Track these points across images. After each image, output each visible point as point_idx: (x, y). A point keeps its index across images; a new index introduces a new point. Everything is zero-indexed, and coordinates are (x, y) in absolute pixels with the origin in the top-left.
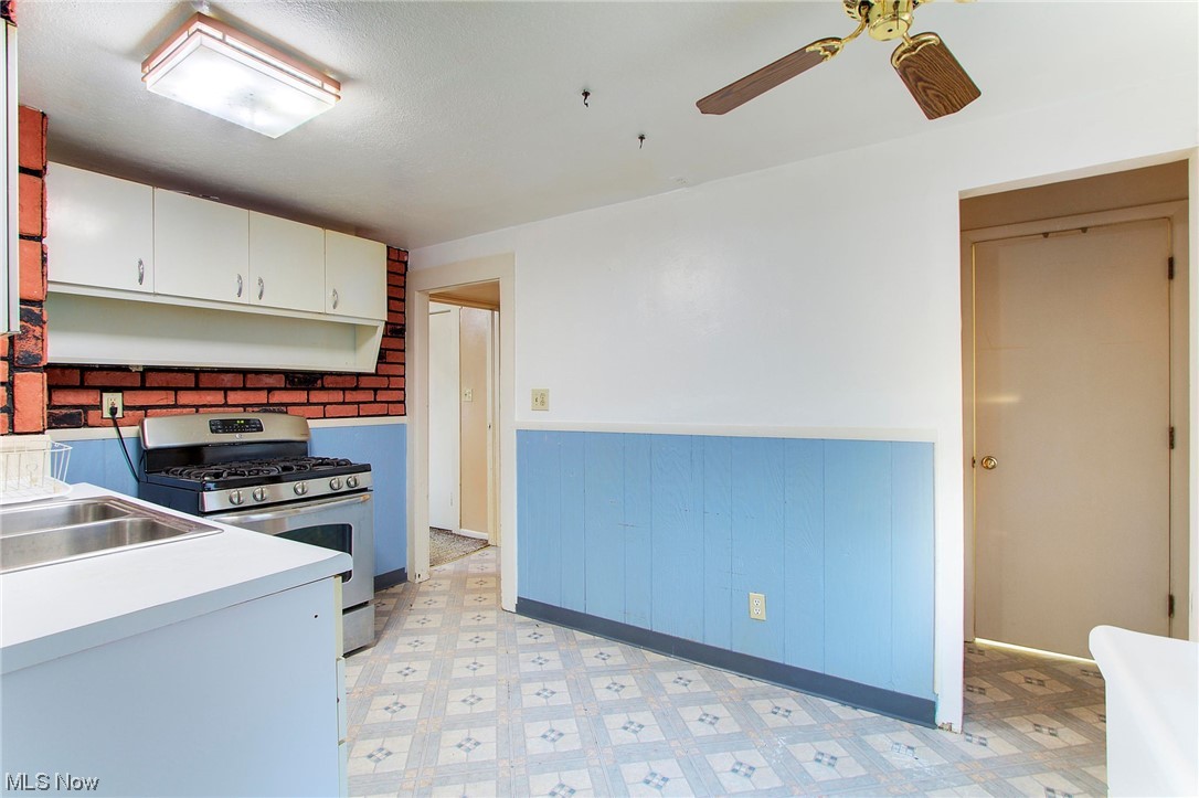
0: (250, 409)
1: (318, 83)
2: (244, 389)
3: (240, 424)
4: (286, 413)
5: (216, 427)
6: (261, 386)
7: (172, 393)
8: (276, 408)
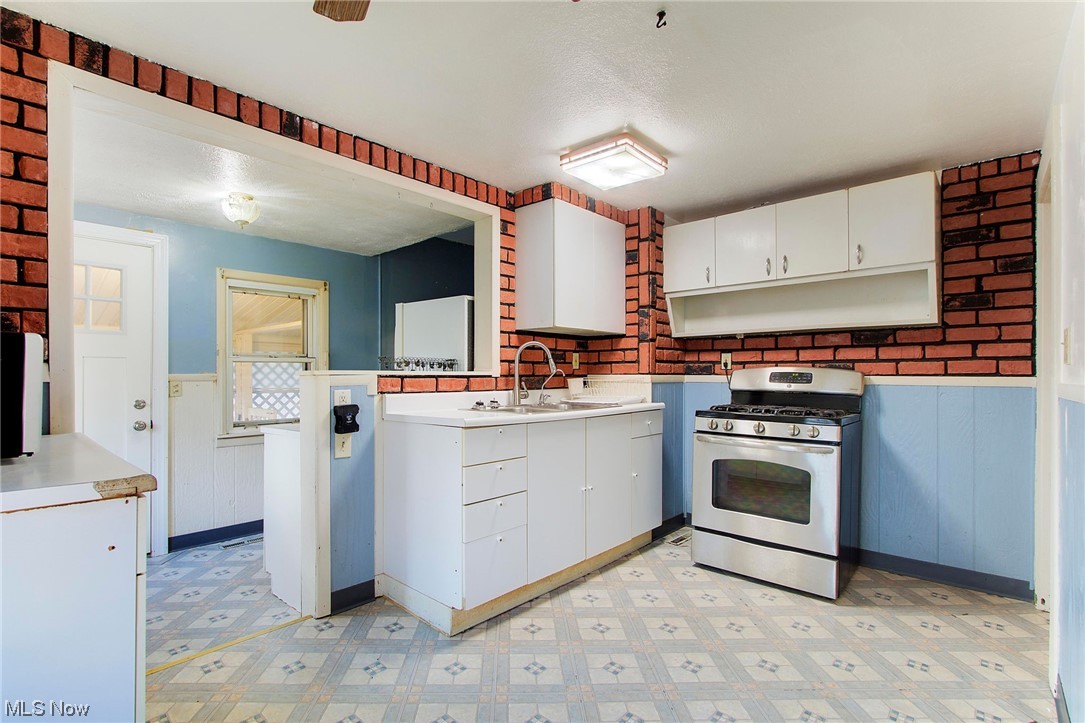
0: (818, 365)
1: (614, 145)
2: (813, 347)
3: (794, 377)
4: (853, 369)
5: (774, 377)
6: (827, 345)
7: (760, 352)
8: (842, 365)
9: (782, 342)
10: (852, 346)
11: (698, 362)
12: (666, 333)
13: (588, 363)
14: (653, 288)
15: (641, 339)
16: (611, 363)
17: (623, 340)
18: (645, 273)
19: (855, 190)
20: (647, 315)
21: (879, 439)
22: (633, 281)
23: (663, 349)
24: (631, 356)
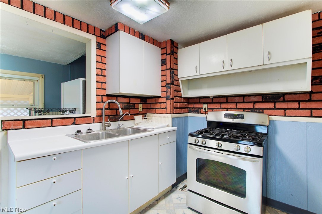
0: (246, 110)
2: (244, 102)
3: (235, 116)
4: (263, 113)
5: (226, 116)
6: (250, 101)
7: (220, 104)
8: (257, 110)
9: (229, 100)
10: (262, 102)
11: (194, 108)
12: (179, 96)
13: (147, 109)
14: (172, 76)
15: (168, 98)
16: (156, 108)
17: (160, 98)
18: (169, 69)
19: (265, 24)
20: (170, 88)
21: (276, 147)
22: (164, 72)
23: (178, 102)
24: (163, 106)
